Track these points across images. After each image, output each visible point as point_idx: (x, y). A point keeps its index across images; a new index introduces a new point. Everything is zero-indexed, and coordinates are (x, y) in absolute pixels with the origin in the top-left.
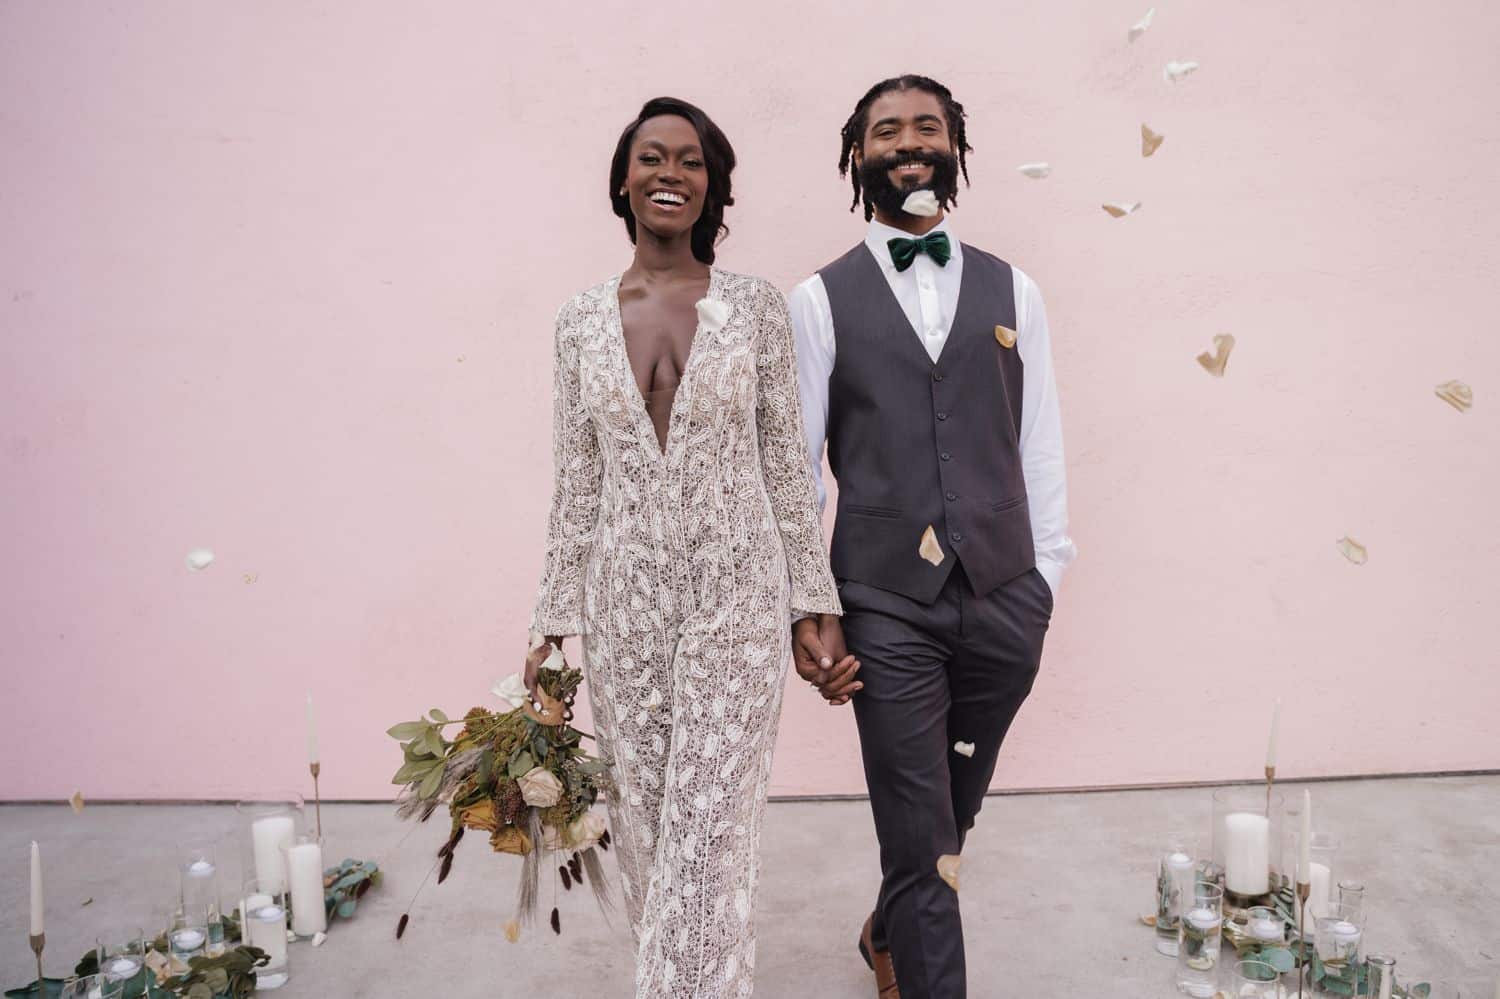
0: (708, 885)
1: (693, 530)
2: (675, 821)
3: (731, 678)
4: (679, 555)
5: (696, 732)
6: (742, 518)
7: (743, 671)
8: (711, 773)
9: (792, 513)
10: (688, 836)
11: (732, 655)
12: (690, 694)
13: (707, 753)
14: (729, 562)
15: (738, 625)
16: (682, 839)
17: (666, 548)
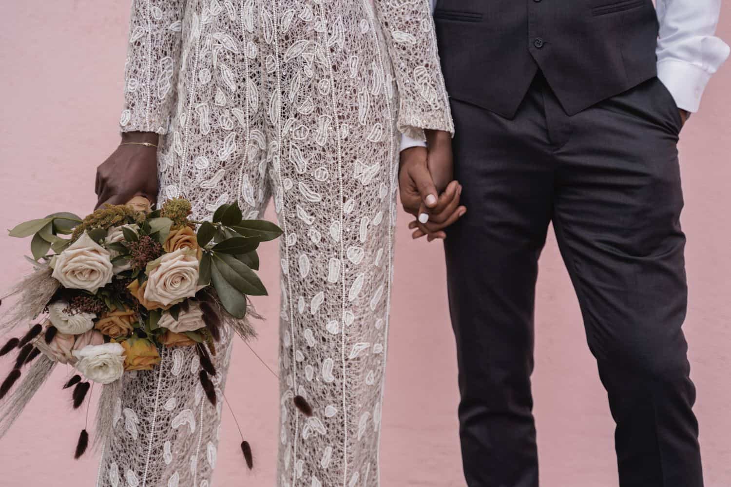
0: (350, 406)
1: (287, 24)
2: (311, 346)
3: (344, 200)
4: (270, 49)
5: (318, 258)
6: (340, 17)
7: (355, 191)
8: (339, 297)
9: (407, 22)
10: (325, 361)
11: (343, 175)
12: (304, 219)
13: (333, 277)
14: (326, 62)
15: (346, 139)
16: (319, 363)
17: (256, 41)
